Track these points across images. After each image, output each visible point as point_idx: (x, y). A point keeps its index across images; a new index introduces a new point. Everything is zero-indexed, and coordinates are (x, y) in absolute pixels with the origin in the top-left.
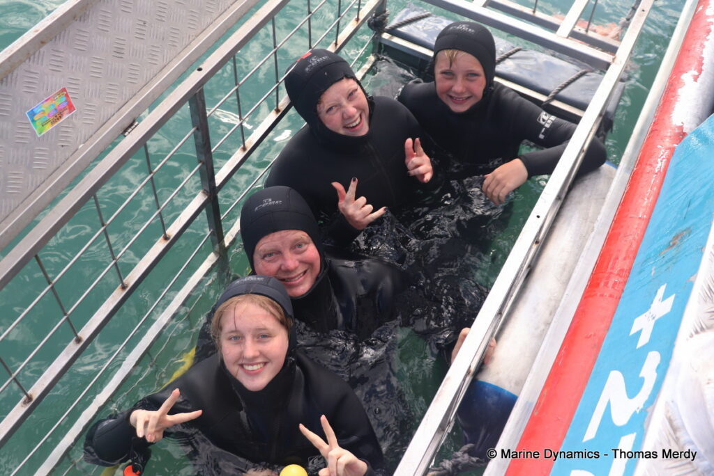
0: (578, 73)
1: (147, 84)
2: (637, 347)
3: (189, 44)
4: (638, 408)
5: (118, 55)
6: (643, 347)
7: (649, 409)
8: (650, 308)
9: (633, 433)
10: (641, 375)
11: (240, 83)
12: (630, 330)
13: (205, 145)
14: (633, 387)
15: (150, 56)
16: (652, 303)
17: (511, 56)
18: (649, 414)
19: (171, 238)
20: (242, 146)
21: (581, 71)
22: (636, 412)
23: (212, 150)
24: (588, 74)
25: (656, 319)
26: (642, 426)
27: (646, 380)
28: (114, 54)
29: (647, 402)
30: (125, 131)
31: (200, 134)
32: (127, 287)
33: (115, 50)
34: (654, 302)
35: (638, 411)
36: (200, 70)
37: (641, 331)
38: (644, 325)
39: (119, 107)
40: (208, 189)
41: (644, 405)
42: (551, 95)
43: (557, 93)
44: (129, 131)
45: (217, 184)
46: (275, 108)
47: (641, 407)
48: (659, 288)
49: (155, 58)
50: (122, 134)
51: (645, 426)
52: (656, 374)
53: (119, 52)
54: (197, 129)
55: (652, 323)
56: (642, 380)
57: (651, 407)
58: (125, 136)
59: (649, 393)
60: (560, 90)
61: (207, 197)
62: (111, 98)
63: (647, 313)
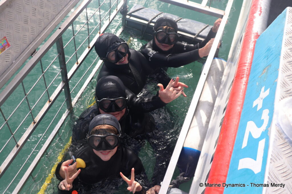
0: (206, 26)
1: (38, 35)
2: (257, 111)
3: (54, 18)
4: (264, 130)
5: (26, 23)
6: (260, 110)
7: (269, 129)
8: (259, 96)
9: (264, 139)
10: (262, 119)
11: (75, 35)
12: (252, 106)
13: (63, 60)
14: (259, 124)
15: (39, 23)
16: (260, 94)
17: (178, 21)
18: (269, 130)
19: (52, 101)
20: (77, 62)
21: (206, 25)
22: (263, 131)
23: (66, 63)
24: (209, 26)
25: (263, 99)
26: (267, 135)
27: (265, 120)
28: (24, 22)
29: (267, 127)
30: (32, 54)
31: (61, 56)
32: (36, 122)
33: (25, 20)
34: (261, 94)
35: (264, 131)
36: (60, 28)
37: (257, 105)
38: (258, 103)
39: (28, 45)
40: (65, 80)
41: (266, 128)
42: (196, 35)
43: (198, 34)
44: (34, 54)
45: (68, 78)
46: (88, 46)
47: (265, 129)
48: (262, 88)
49: (41, 24)
50: (31, 56)
51: (269, 135)
52: (268, 117)
53: (26, 22)
54: (60, 54)
55: (262, 101)
56: (263, 120)
57: (270, 128)
58: (32, 57)
59: (267, 123)
60: (200, 33)
61: (65, 84)
62: (24, 41)
63: (259, 98)
